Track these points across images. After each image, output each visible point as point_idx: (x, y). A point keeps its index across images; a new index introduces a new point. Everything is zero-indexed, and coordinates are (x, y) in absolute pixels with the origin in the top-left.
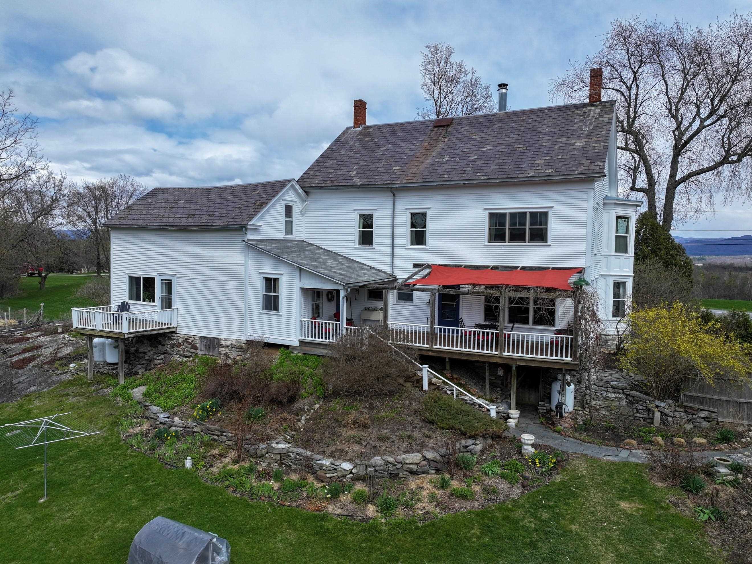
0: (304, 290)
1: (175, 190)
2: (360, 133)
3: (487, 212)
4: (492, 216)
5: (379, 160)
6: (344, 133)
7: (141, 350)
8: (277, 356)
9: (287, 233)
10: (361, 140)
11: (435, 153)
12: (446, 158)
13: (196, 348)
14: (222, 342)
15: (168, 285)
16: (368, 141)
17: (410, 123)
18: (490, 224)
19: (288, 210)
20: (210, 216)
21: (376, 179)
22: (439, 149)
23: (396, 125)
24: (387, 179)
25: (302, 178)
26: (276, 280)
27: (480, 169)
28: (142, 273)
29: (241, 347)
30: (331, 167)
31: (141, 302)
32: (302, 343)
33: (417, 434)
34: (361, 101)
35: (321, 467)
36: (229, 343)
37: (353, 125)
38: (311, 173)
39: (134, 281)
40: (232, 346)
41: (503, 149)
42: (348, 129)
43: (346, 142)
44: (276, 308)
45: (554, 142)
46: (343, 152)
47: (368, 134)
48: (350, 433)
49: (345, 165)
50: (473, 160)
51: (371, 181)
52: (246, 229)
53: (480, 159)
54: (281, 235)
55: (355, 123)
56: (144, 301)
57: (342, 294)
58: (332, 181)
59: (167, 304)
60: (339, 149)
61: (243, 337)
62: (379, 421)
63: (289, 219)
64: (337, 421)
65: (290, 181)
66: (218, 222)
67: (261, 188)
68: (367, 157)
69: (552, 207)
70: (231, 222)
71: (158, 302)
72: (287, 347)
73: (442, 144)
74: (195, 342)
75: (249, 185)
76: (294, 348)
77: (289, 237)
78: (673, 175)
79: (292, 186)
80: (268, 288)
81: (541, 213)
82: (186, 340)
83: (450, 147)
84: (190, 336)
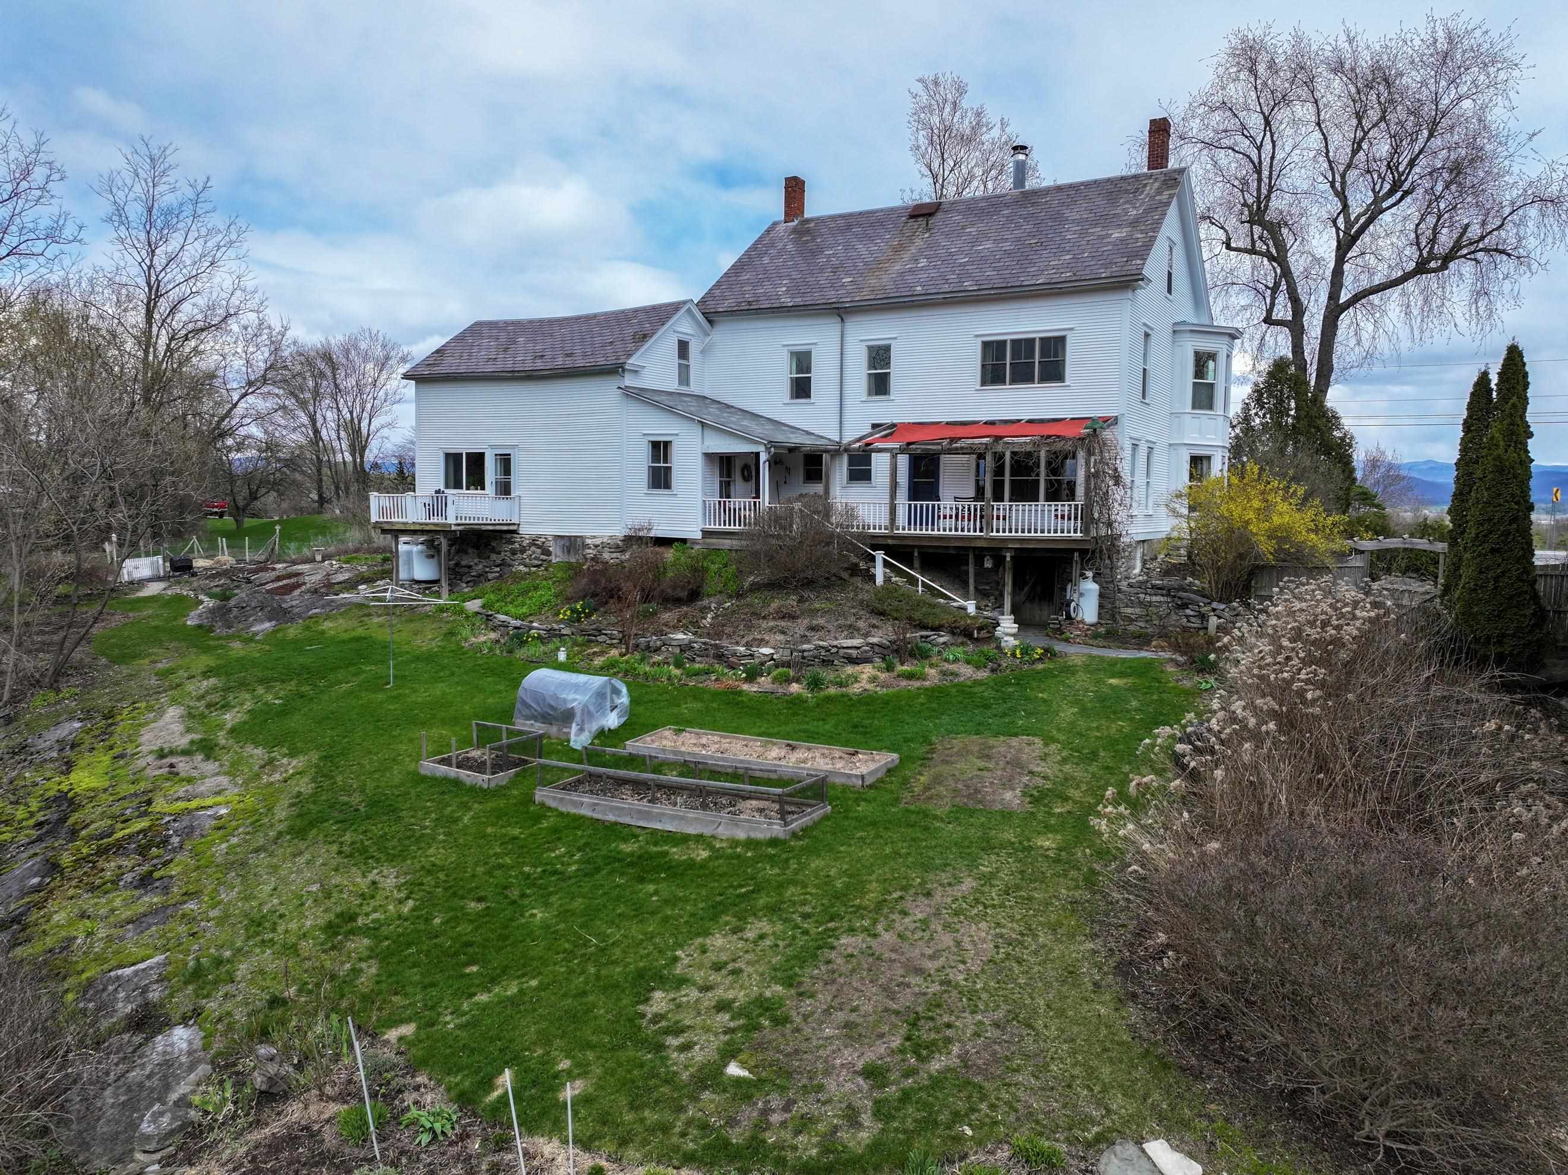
0: (709, 457)
1: (507, 323)
2: (795, 231)
3: (979, 340)
4: (986, 345)
5: (822, 270)
6: (768, 232)
7: (463, 563)
8: (669, 554)
9: (681, 383)
10: (795, 241)
11: (906, 256)
12: (923, 262)
13: (549, 553)
14: (589, 541)
15: (505, 462)
16: (807, 242)
17: (872, 212)
18: (984, 357)
19: (683, 348)
20: (567, 355)
21: (817, 297)
22: (913, 250)
23: (851, 215)
24: (831, 295)
25: (703, 301)
26: (667, 444)
27: (969, 275)
28: (464, 447)
29: (618, 547)
30: (748, 282)
31: (464, 491)
32: (706, 534)
33: (861, 624)
34: (795, 179)
35: (734, 654)
36: (598, 542)
37: (783, 218)
38: (717, 292)
39: (453, 460)
40: (604, 545)
41: (1007, 246)
42: (775, 224)
43: (772, 245)
44: (667, 486)
45: (1083, 234)
46: (766, 260)
47: (808, 231)
48: (772, 624)
49: (769, 279)
50: (961, 265)
51: (808, 300)
52: (624, 370)
53: (971, 263)
54: (672, 384)
55: (787, 214)
56: (468, 488)
57: (763, 457)
58: (749, 303)
59: (504, 489)
60: (760, 256)
61: (618, 531)
62: (814, 613)
63: (683, 362)
64: (754, 614)
65: (685, 302)
66: (580, 363)
67: (642, 316)
68: (803, 266)
69: (1072, 329)
70: (601, 361)
71: (490, 488)
72: (684, 541)
73: (919, 242)
74: (547, 544)
75: (623, 312)
76: (694, 542)
77: (684, 389)
78: (1334, 296)
79: (689, 311)
80: (655, 458)
81: (1055, 338)
82: (533, 542)
83: (929, 247)
84: (539, 536)
